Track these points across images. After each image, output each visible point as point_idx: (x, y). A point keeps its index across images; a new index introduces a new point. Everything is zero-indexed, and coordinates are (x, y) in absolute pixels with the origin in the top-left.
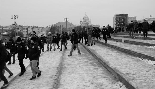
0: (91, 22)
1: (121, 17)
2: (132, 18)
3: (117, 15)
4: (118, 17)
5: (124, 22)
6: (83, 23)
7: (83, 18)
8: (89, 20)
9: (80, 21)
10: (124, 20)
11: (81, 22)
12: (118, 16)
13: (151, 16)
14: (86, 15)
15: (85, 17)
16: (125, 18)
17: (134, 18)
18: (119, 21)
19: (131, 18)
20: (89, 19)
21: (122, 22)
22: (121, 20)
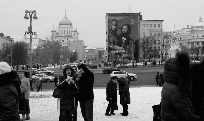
0: (76, 34)
1: (120, 21)
2: (153, 23)
3: (109, 15)
4: (113, 20)
5: (130, 35)
6: (59, 35)
7: (60, 25)
8: (73, 30)
9: (52, 32)
10: (129, 28)
11: (55, 34)
12: (113, 18)
13: (201, 20)
14: (66, 18)
15: (64, 21)
16: (131, 23)
17: (157, 23)
18: (116, 30)
19: (149, 23)
20: (73, 26)
21: (124, 35)
22: (122, 29)
